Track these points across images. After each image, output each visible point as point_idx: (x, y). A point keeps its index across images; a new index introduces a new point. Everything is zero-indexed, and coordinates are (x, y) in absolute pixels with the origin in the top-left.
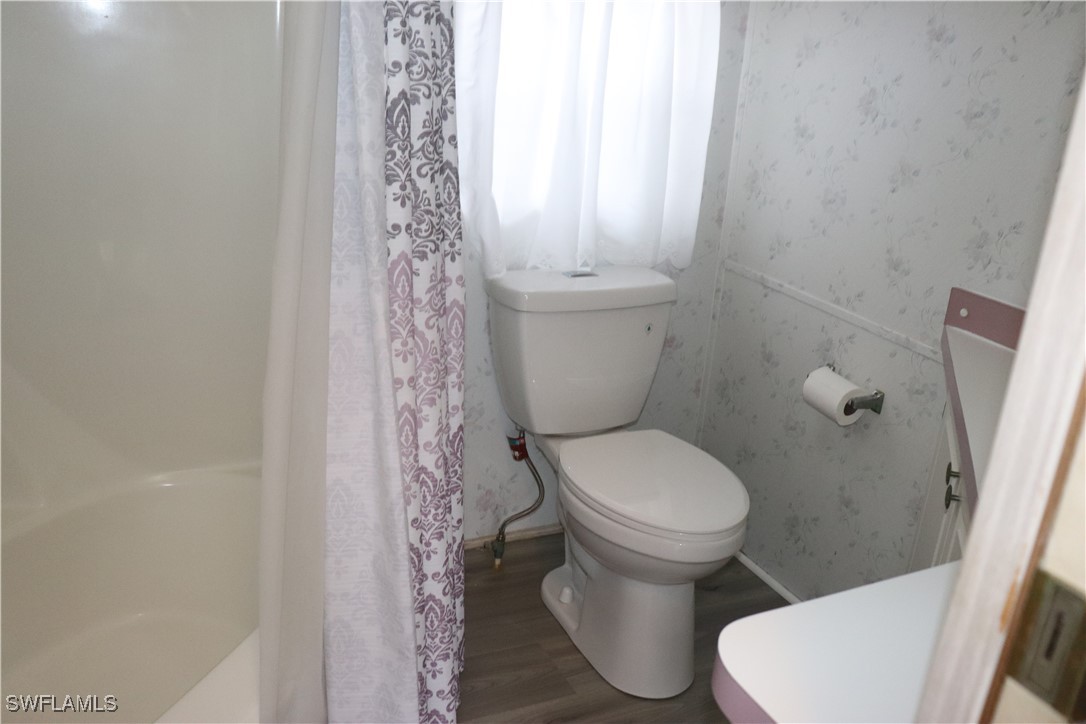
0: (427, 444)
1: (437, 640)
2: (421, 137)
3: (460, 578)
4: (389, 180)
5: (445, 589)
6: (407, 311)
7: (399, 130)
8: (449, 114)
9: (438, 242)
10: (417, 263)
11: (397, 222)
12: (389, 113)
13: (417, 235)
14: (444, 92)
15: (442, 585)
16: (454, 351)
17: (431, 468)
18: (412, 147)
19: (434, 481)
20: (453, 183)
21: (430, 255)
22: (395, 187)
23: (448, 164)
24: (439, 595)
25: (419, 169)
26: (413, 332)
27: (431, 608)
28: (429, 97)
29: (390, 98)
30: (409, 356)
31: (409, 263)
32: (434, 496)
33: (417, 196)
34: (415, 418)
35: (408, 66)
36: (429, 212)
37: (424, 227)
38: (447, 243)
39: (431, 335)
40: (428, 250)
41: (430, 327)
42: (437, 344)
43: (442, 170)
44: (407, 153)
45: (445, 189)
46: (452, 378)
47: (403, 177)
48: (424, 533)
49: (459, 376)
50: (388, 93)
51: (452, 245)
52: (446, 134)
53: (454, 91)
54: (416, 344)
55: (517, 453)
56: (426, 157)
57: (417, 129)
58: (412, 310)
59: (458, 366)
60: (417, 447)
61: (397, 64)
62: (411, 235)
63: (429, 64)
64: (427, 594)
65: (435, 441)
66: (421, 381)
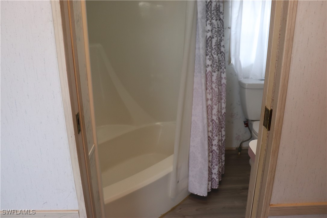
0: (214, 114)
1: (215, 161)
2: (215, 46)
4: (207, 55)
6: (210, 84)
7: (209, 44)
8: (223, 41)
9: (219, 69)
10: (213, 73)
11: (209, 64)
12: (207, 41)
13: (213, 67)
14: (221, 35)
15: (217, 148)
16: (223, 94)
17: (215, 120)
18: (212, 48)
19: (216, 123)
20: (223, 56)
21: (216, 72)
22: (208, 57)
23: (222, 52)
24: (216, 150)
25: (214, 52)
26: (212, 88)
27: (214, 153)
28: (216, 37)
29: (207, 38)
30: (210, 94)
31: (211, 73)
32: (216, 126)
33: (213, 59)
34: (212, 108)
35: (212, 30)
36: (216, 62)
37: (215, 65)
38: (222, 69)
39: (216, 90)
40: (216, 71)
41: (216, 88)
42: (218, 92)
43: (221, 53)
44: (211, 49)
45: (221, 57)
46: (223, 101)
47: (210, 54)
48: (213, 134)
49: (224, 100)
50: (207, 36)
51: (223, 70)
52: (222, 45)
53: (224, 35)
54: (212, 91)
55: (246, 125)
56: (216, 50)
57: (214, 44)
58: (211, 84)
59: (224, 98)
60: (212, 114)
61: (209, 30)
62: (212, 67)
63: (216, 30)
64: (213, 149)
65: (216, 114)
66: (213, 100)
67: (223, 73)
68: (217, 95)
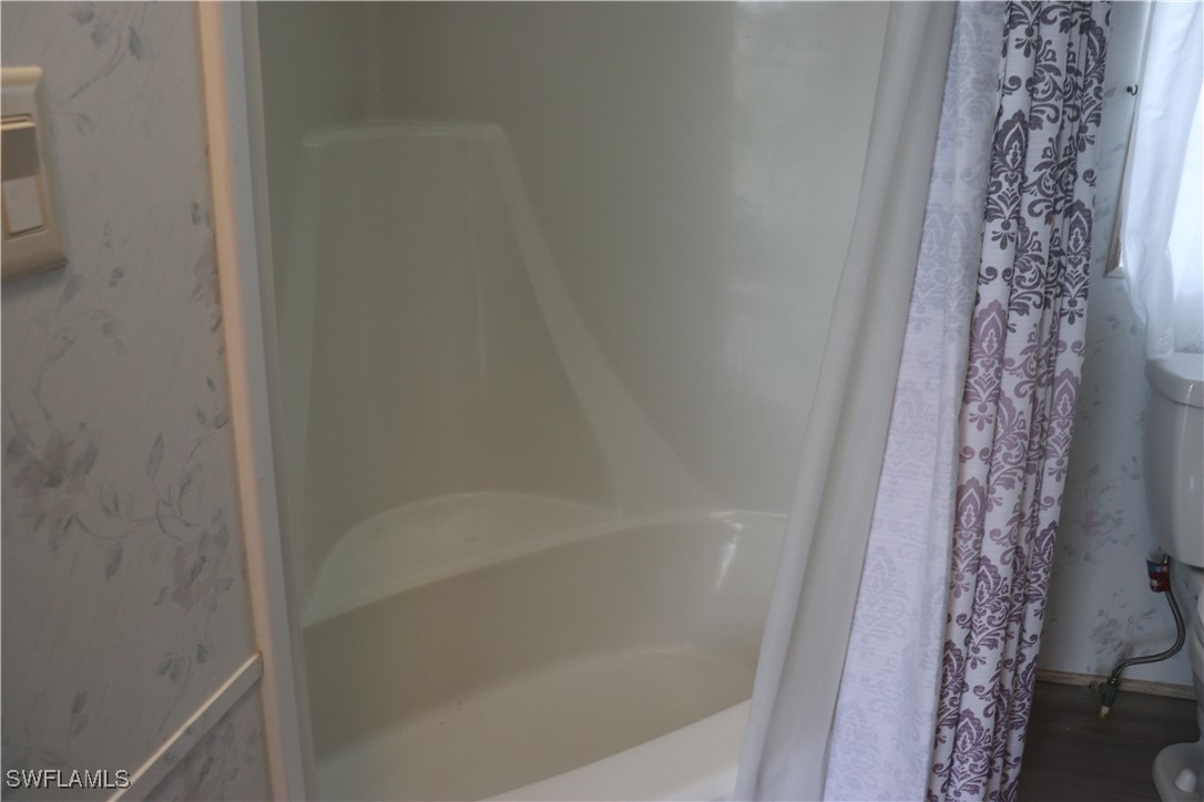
0: (995, 532)
1: (967, 766)
2: (1039, 168)
3: (1023, 706)
4: (988, 215)
5: (987, 708)
6: (992, 372)
7: (1009, 158)
8: (1087, 144)
9: (1051, 297)
10: (1014, 317)
11: (993, 265)
12: (999, 137)
13: (1018, 284)
14: (1084, 117)
15: (985, 703)
16: (1058, 430)
17: (995, 560)
18: (1025, 178)
19: (997, 576)
20: (1083, 229)
21: (1032, 309)
22: (995, 225)
23: (1080, 205)
24: (979, 714)
25: (1033, 204)
26: (997, 396)
27: (966, 726)
28: (1054, 120)
29: (1003, 120)
30: (986, 424)
31: (1005, 317)
32: (993, 595)
33: (1025, 239)
34: (984, 499)
35: (1031, 82)
36: (1038, 258)
37: (1028, 275)
38: (1067, 299)
39: (1022, 405)
40: (1030, 303)
41: (1020, 395)
42: (1027, 417)
43: (1069, 212)
44: (1016, 185)
45: (1070, 235)
46: (1051, 463)
47: (1007, 213)
48: (973, 635)
49: (1060, 463)
50: (1000, 114)
51: (1073, 303)
52: (1081, 168)
53: (1098, 116)
54: (998, 411)
55: (1156, 582)
56: (1042, 192)
57: (1035, 157)
58: (999, 371)
59: (1061, 452)
60: (981, 532)
61: (1015, 80)
62: (1010, 284)
63: (1060, 81)
64: (964, 707)
65: (1005, 531)
66: (999, 456)
67: (1071, 321)
68: (1023, 436)
